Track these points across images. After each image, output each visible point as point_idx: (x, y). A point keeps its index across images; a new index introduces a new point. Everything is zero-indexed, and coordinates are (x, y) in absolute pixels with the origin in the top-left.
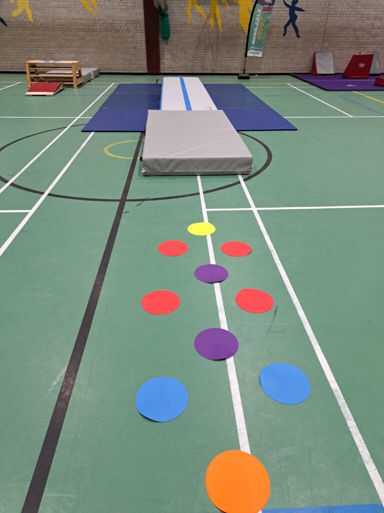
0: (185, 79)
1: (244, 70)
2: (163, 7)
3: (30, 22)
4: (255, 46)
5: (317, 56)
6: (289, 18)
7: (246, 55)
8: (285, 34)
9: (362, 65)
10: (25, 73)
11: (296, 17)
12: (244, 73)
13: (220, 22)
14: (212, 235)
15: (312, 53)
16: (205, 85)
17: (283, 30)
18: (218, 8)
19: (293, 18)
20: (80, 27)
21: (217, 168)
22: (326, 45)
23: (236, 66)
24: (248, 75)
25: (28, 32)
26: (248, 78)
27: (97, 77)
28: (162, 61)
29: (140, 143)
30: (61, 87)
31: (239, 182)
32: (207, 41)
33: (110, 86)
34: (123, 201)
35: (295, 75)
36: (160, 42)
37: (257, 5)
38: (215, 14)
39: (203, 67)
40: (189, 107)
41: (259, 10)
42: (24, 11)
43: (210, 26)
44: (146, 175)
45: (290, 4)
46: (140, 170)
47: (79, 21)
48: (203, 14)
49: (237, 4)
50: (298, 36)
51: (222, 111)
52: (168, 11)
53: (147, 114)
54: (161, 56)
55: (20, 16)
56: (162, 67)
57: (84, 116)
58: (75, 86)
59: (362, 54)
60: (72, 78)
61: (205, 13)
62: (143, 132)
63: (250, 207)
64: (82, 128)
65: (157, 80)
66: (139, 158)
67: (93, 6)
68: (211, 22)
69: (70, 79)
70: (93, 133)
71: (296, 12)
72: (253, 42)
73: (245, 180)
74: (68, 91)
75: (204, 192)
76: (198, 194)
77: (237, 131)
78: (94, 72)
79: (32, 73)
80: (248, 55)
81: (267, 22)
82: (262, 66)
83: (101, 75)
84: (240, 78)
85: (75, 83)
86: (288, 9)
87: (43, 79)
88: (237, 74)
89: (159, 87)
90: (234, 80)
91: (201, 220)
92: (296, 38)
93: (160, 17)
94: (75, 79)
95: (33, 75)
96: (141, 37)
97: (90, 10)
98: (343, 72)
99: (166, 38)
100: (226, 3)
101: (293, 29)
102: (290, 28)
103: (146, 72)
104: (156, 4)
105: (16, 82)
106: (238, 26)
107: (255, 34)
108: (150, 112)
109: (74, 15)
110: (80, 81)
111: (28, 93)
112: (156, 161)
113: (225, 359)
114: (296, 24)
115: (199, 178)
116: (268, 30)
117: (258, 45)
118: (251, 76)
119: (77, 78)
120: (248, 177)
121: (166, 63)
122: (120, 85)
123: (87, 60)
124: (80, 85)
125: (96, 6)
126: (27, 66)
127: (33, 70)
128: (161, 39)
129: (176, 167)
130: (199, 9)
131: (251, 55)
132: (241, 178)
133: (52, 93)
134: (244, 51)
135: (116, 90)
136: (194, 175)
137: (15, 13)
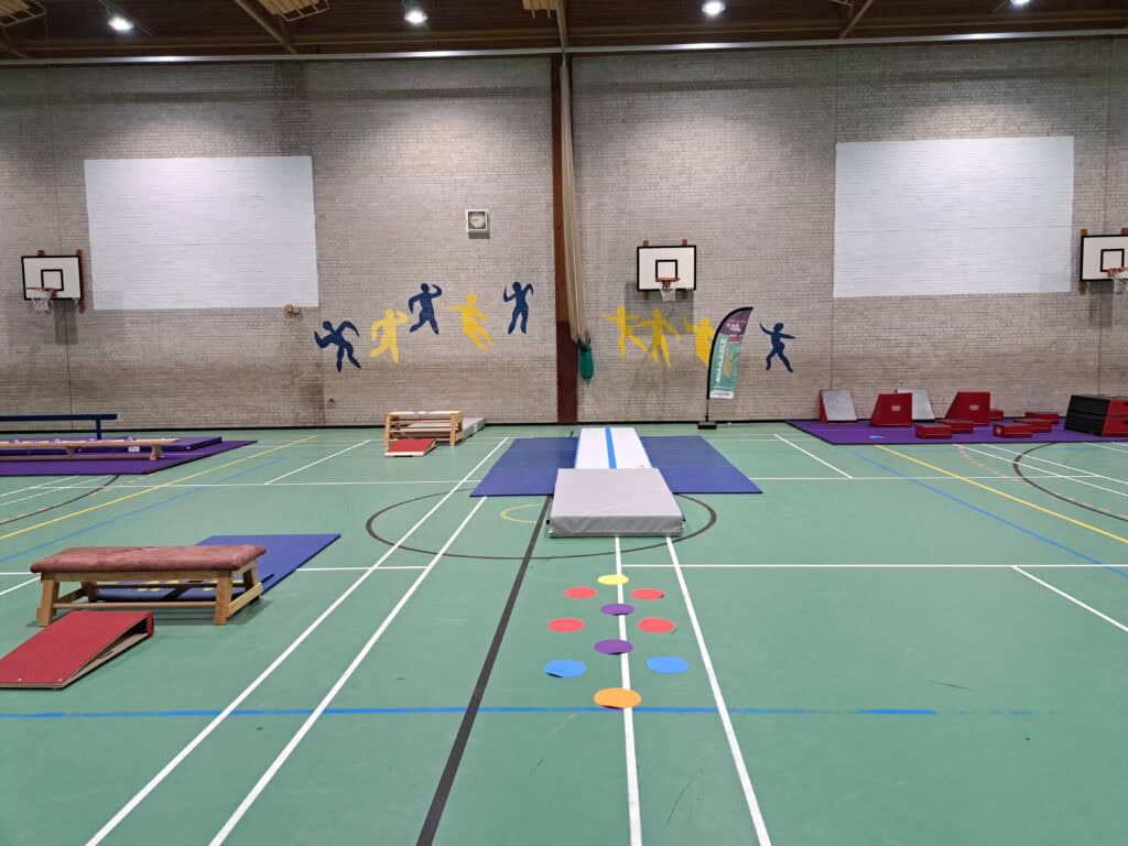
0: (615, 430)
1: (707, 417)
2: (584, 340)
3: (393, 363)
4: (721, 384)
5: (825, 395)
6: (772, 347)
7: (708, 397)
8: (768, 368)
9: (896, 408)
10: (383, 427)
11: (783, 346)
12: (707, 421)
13: (666, 355)
14: (624, 585)
15: (816, 393)
16: (642, 439)
17: (765, 363)
18: (663, 339)
19: (778, 348)
20: (464, 367)
21: (640, 528)
22: (837, 380)
23: (696, 411)
24: (713, 424)
25: (389, 375)
26: (714, 427)
27: (482, 429)
28: (580, 407)
29: (546, 507)
30: (433, 445)
31: (666, 544)
32: (649, 380)
33: (503, 441)
34: (526, 561)
35: (792, 423)
36: (579, 383)
37: (720, 334)
38: (659, 346)
39: (643, 413)
40: (613, 464)
41: (723, 340)
42: (388, 350)
43: (652, 360)
44: (553, 537)
45: (772, 330)
46: (547, 530)
47: (463, 360)
48: (643, 346)
49: (692, 333)
50: (790, 370)
51: (657, 470)
52: (591, 344)
53: (556, 473)
54: (579, 399)
55: (382, 355)
56: (580, 413)
57: (471, 478)
58: (452, 443)
59: (900, 391)
60: (449, 433)
61: (646, 345)
62: (551, 495)
63: (672, 563)
64: (469, 493)
65: (572, 433)
66: (545, 522)
67: (485, 341)
68: (655, 355)
69: (447, 435)
70: (484, 498)
71: (782, 340)
72: (718, 380)
73: (673, 542)
74: (441, 450)
75: (622, 552)
76: (614, 553)
77: (675, 493)
78: (479, 423)
79: (393, 427)
80: (711, 396)
81: (736, 355)
82: (738, 411)
83: (488, 428)
84: (701, 427)
85: (452, 440)
86: (769, 337)
87: (405, 435)
88: (697, 422)
89: (574, 441)
90: (692, 431)
91: (614, 572)
92: (788, 372)
93: (579, 351)
94: (453, 435)
95: (394, 430)
96: (551, 377)
97: (480, 345)
98: (869, 417)
99: (588, 377)
100: (674, 331)
101: (781, 362)
102: (776, 359)
103: (556, 421)
104: (573, 337)
105: (365, 439)
106: (696, 360)
107: (719, 370)
108: (561, 471)
109: (457, 353)
110: (459, 436)
111: (387, 454)
112: (567, 520)
113: (620, 653)
114: (785, 354)
115: (617, 540)
116: (741, 364)
117: (726, 382)
118: (718, 425)
119: (457, 432)
120: (677, 538)
121: (586, 409)
122: (517, 441)
123: (469, 408)
124: (458, 442)
125: (490, 342)
126: (388, 419)
127: (393, 423)
128: (580, 379)
129: (589, 527)
130: (636, 341)
131: (716, 396)
132: (669, 540)
133: (422, 453)
134: (706, 390)
135: (513, 446)
136: (611, 536)
137: (375, 353)
